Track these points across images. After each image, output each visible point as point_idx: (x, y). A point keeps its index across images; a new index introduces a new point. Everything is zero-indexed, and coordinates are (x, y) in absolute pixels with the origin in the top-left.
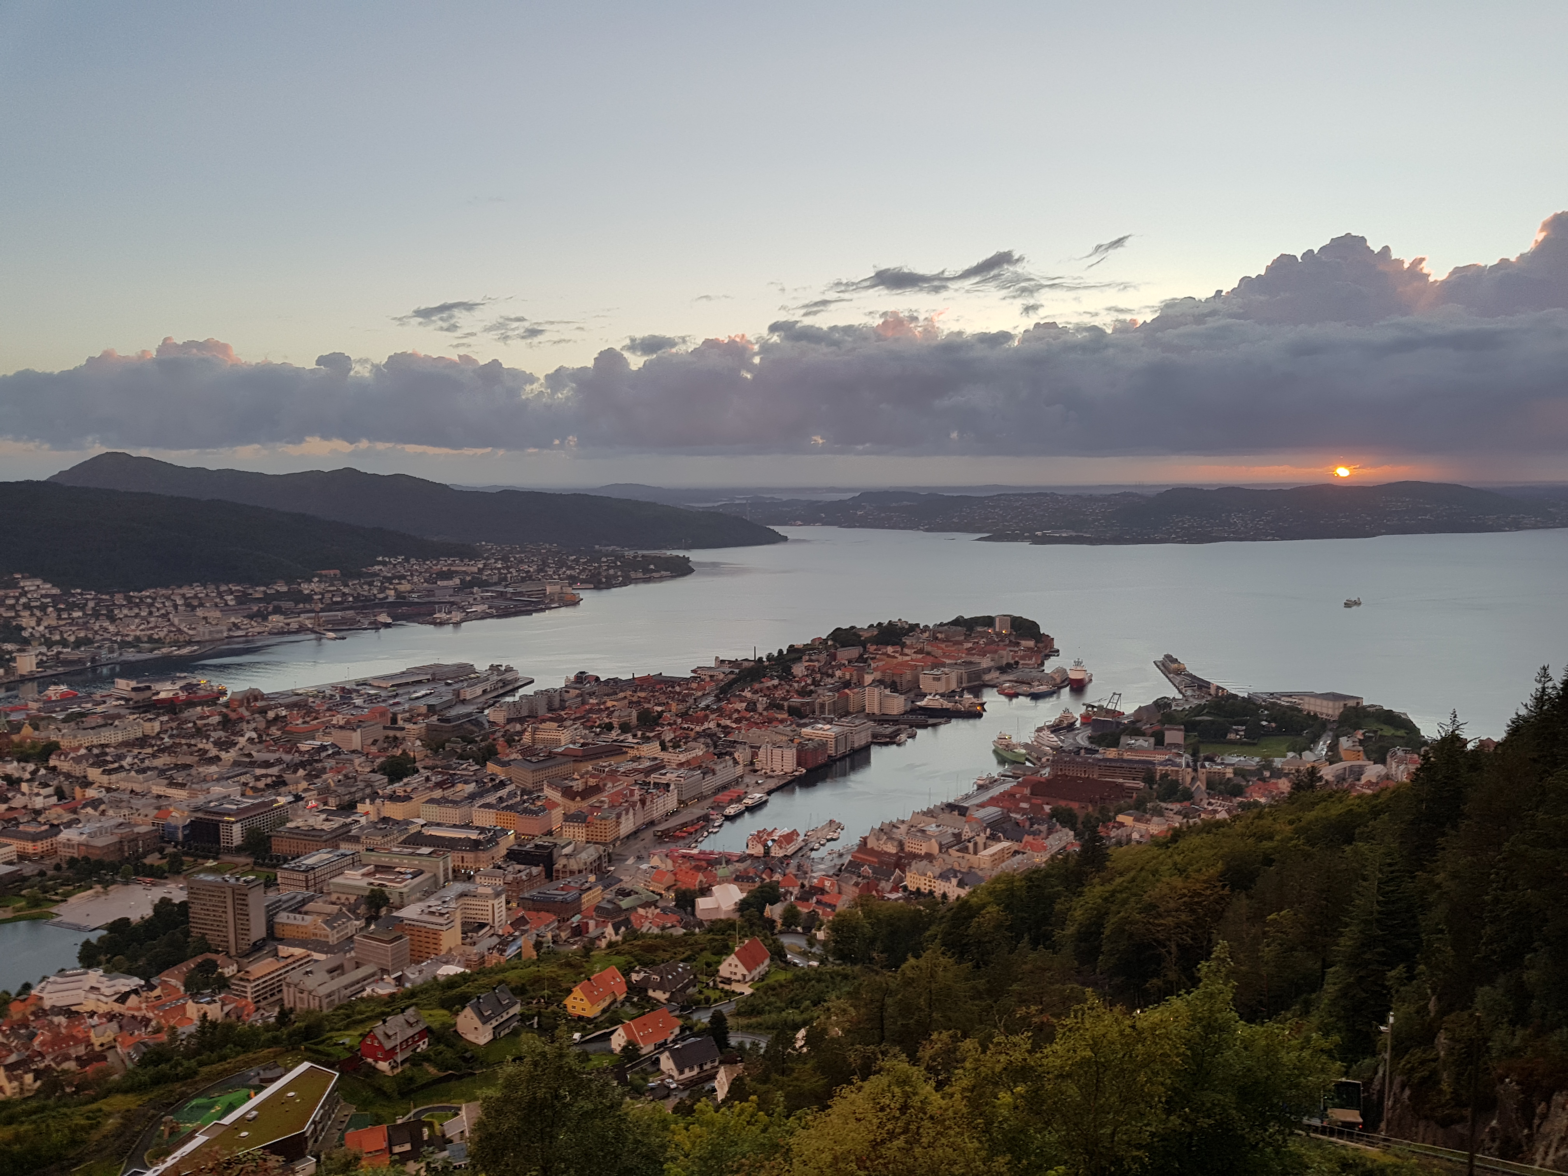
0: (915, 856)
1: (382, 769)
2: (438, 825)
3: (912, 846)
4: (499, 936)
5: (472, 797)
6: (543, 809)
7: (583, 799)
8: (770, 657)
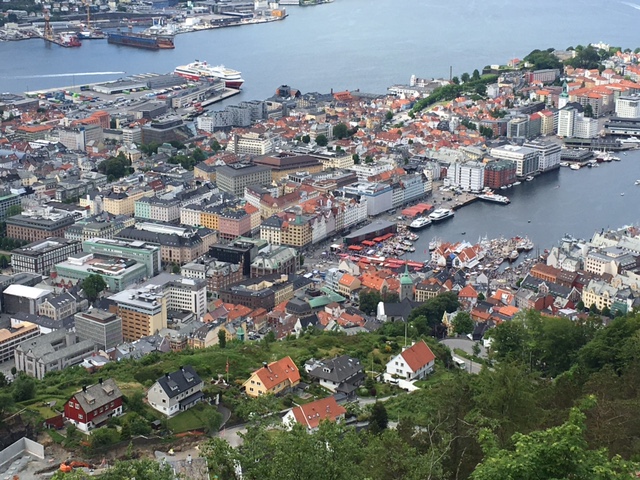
0: (593, 276)
1: (102, 169)
2: (150, 221)
3: (591, 266)
4: (200, 323)
5: (180, 198)
6: (243, 212)
7: (280, 206)
8: (465, 77)
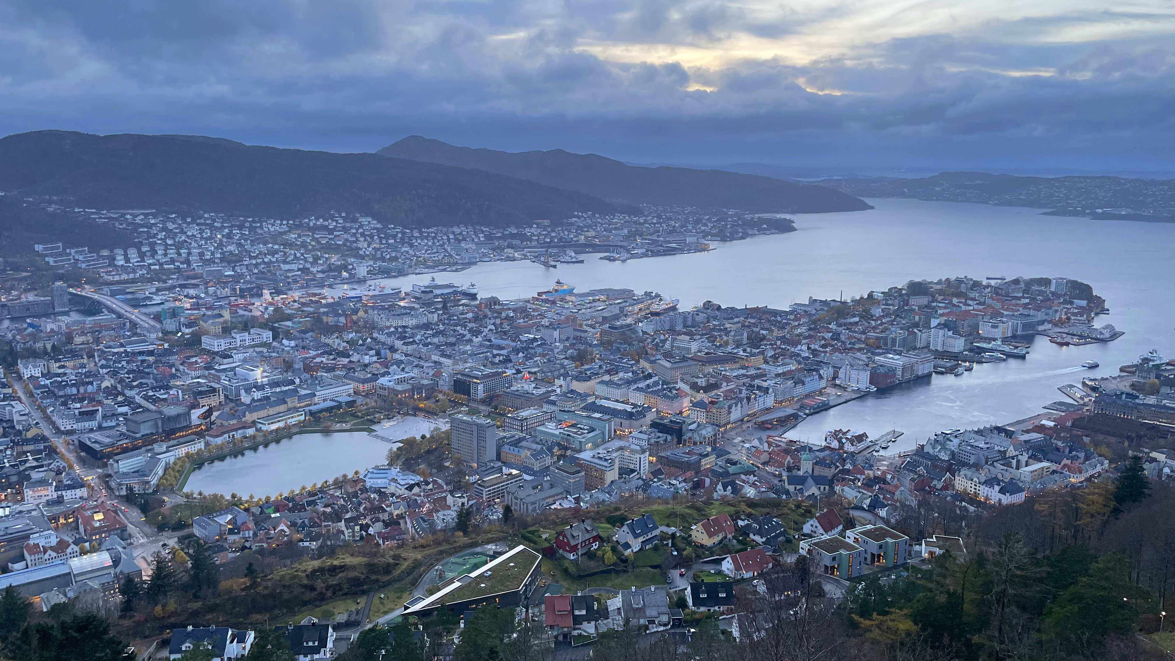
0: (964, 464)
2: (608, 399)
4: (643, 479)
5: (628, 382)
6: (677, 396)
7: (705, 392)
8: (853, 300)
